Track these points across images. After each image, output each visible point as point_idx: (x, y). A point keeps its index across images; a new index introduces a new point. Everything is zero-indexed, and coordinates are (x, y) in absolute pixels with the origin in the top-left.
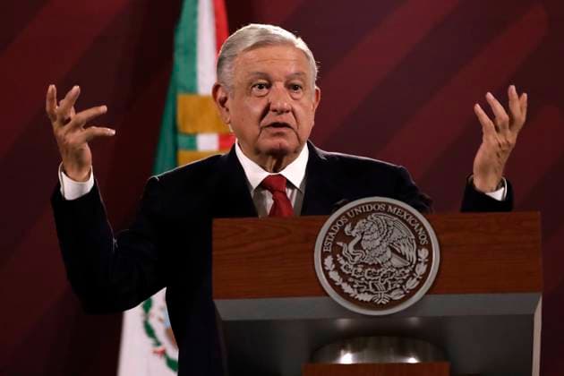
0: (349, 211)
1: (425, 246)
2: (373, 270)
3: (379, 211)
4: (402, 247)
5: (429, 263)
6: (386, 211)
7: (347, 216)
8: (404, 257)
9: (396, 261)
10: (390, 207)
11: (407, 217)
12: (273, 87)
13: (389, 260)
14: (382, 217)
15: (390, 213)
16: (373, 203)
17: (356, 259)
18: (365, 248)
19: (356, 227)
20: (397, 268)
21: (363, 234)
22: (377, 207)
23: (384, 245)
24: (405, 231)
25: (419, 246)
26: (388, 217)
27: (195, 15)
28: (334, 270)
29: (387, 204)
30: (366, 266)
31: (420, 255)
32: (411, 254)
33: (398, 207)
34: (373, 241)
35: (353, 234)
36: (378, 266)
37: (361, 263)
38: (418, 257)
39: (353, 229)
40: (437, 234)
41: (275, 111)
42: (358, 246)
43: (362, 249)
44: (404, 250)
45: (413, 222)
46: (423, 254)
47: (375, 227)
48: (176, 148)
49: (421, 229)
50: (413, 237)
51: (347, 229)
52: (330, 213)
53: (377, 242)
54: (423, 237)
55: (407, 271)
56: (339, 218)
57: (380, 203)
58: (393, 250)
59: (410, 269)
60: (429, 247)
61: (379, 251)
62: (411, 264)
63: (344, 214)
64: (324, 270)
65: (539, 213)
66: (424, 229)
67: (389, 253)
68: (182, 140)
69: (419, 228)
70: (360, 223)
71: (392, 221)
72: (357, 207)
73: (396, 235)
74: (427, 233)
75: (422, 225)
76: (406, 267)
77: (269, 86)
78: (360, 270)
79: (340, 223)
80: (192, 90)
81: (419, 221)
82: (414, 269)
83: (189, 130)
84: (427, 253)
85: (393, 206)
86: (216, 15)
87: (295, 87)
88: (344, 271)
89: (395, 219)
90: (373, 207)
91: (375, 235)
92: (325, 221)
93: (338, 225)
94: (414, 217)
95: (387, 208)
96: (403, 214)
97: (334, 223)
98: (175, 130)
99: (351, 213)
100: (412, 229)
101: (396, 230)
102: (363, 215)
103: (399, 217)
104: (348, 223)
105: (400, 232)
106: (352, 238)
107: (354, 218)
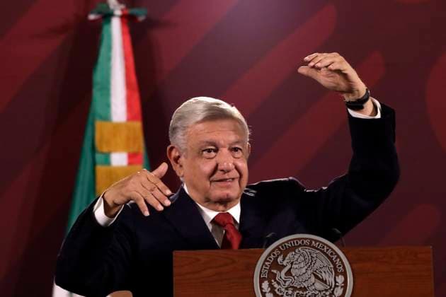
0: (281, 245)
1: (341, 273)
2: (301, 292)
3: (305, 245)
4: (323, 274)
5: (345, 287)
6: (310, 246)
7: (280, 250)
8: (325, 282)
9: (319, 286)
10: (313, 242)
11: (327, 250)
12: (219, 152)
13: (313, 284)
14: (307, 250)
15: (314, 247)
16: (299, 239)
17: (287, 284)
18: (294, 275)
19: (287, 258)
20: (320, 291)
21: (292, 264)
22: (303, 242)
23: (309, 272)
24: (326, 262)
25: (337, 274)
26: (311, 250)
28: (270, 292)
29: (311, 240)
30: (295, 289)
31: (337, 280)
32: (330, 279)
33: (320, 242)
34: (300, 269)
35: (285, 263)
36: (305, 289)
37: (291, 287)
38: (336, 282)
39: (284, 260)
40: (350, 263)
41: (222, 170)
42: (289, 273)
43: (291, 275)
44: (325, 276)
45: (332, 254)
46: (340, 279)
47: (302, 258)
49: (338, 260)
50: (332, 266)
51: (280, 259)
53: (304, 271)
54: (340, 266)
55: (328, 293)
56: (273, 251)
57: (306, 239)
58: (316, 277)
59: (330, 291)
60: (344, 274)
61: (304, 277)
62: (331, 288)
63: (277, 247)
64: (262, 292)
65: (431, 247)
66: (341, 260)
67: (313, 279)
69: (336, 259)
70: (290, 255)
71: (315, 253)
72: (287, 242)
73: (318, 264)
74: (342, 263)
75: (338, 257)
76: (326, 290)
77: (216, 151)
78: (290, 292)
79: (274, 255)
81: (336, 254)
82: (333, 291)
84: (343, 279)
85: (316, 241)
87: (236, 150)
88: (278, 293)
89: (318, 251)
90: (300, 242)
91: (302, 265)
92: (262, 253)
93: (272, 256)
94: (332, 250)
95: (311, 243)
96: (324, 247)
97: (269, 255)
99: (282, 247)
100: (331, 260)
101: (318, 260)
102: (293, 249)
103: (321, 250)
104: (280, 255)
105: (321, 262)
106: (284, 267)
107: (285, 251)
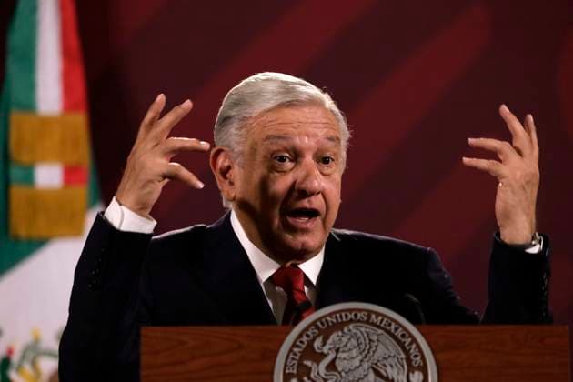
0: (320, 319)
1: (419, 368)
3: (359, 321)
4: (389, 369)
6: (368, 322)
7: (317, 327)
10: (373, 316)
11: (396, 329)
14: (363, 329)
15: (374, 324)
16: (350, 310)
18: (340, 369)
19: (330, 341)
21: (337, 351)
22: (356, 315)
23: (366, 365)
24: (393, 348)
25: (411, 369)
26: (370, 329)
29: (370, 312)
31: (412, 379)
32: (400, 377)
33: (385, 316)
34: (350, 360)
35: (325, 350)
39: (324, 343)
40: (433, 352)
42: (332, 367)
43: (334, 370)
44: (391, 372)
45: (403, 336)
46: (417, 378)
47: (354, 342)
49: (414, 346)
50: (403, 356)
51: (317, 343)
53: (357, 362)
54: (416, 356)
56: (307, 329)
57: (360, 310)
58: (377, 373)
60: (424, 369)
61: (359, 373)
63: (314, 324)
65: (567, 327)
66: (418, 346)
67: (372, 376)
69: (411, 344)
70: (334, 337)
71: (376, 334)
72: (330, 315)
73: (381, 352)
74: (421, 351)
75: (414, 340)
79: (308, 336)
81: (411, 336)
84: (421, 377)
85: (378, 314)
89: (380, 331)
90: (351, 316)
91: (354, 353)
92: (288, 333)
93: (305, 339)
94: (405, 329)
95: (369, 317)
96: (390, 325)
97: (300, 336)
99: (322, 324)
100: (402, 345)
101: (381, 346)
102: (339, 326)
103: (385, 330)
104: (318, 336)
105: (386, 349)
106: (323, 356)
107: (326, 329)
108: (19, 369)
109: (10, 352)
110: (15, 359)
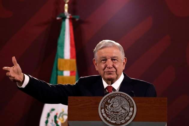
0: (109, 95)
1: (132, 107)
2: (116, 113)
4: (125, 107)
5: (133, 112)
6: (120, 96)
7: (109, 97)
8: (126, 110)
9: (123, 111)
10: (122, 95)
11: (127, 98)
12: (107, 61)
13: (121, 111)
14: (119, 98)
16: (117, 93)
17: (111, 110)
19: (112, 100)
20: (123, 113)
21: (113, 103)
22: (118, 95)
23: (120, 106)
24: (126, 102)
25: (130, 107)
26: (121, 98)
27: (64, 35)
28: (105, 113)
29: (121, 94)
30: (114, 112)
31: (130, 109)
32: (128, 109)
33: (124, 95)
34: (116, 105)
35: (110, 102)
36: (118, 112)
37: (113, 111)
38: (130, 110)
39: (110, 101)
40: (136, 103)
42: (112, 106)
43: (113, 107)
44: (126, 108)
45: (129, 99)
46: (131, 109)
47: (117, 101)
48: (57, 75)
50: (128, 104)
51: (109, 101)
52: (104, 96)
53: (118, 105)
54: (131, 104)
55: (126, 114)
56: (106, 97)
57: (119, 93)
58: (122, 108)
59: (127, 114)
60: (133, 107)
61: (118, 108)
62: (128, 112)
63: (108, 96)
64: (101, 113)
65: (167, 98)
66: (132, 102)
67: (121, 109)
68: (59, 72)
69: (130, 101)
70: (113, 99)
72: (112, 94)
73: (123, 103)
74: (133, 103)
75: (131, 100)
76: (126, 113)
78: (112, 113)
79: (107, 99)
80: (62, 57)
81: (130, 99)
82: (128, 113)
83: (61, 69)
84: (133, 109)
85: (123, 94)
86: (71, 35)
88: (107, 113)
89: (123, 98)
90: (117, 95)
91: (117, 103)
92: (102, 98)
93: (106, 100)
94: (129, 98)
95: (121, 95)
97: (105, 99)
98: (57, 69)
100: (128, 101)
101: (123, 102)
102: (114, 97)
103: (124, 98)
104: (109, 99)
105: (125, 102)
106: (110, 104)
107: (111, 98)
108: (59, 118)
109: (57, 114)
110: (58, 116)
